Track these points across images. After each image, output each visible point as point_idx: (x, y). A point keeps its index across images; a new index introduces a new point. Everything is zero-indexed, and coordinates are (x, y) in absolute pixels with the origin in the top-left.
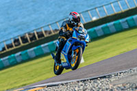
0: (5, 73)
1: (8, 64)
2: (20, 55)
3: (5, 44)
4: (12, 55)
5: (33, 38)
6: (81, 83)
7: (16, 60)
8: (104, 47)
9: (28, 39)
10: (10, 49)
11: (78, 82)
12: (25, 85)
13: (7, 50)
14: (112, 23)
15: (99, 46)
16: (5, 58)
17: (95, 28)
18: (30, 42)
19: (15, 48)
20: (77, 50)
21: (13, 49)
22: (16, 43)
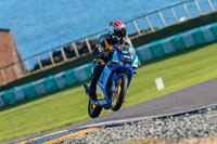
0: (37, 105)
1: (43, 91)
2: (63, 76)
3: (38, 60)
4: (51, 77)
5: (84, 49)
6: (158, 122)
7: (56, 85)
8: (196, 64)
9: (76, 51)
10: (47, 67)
11: (154, 119)
12: (70, 124)
13: (42, 69)
14: (209, 27)
15: (188, 62)
16: (38, 82)
17: (182, 35)
18: (78, 56)
19: (54, 65)
20: (120, 81)
21: (51, 67)
22: (57, 58)
